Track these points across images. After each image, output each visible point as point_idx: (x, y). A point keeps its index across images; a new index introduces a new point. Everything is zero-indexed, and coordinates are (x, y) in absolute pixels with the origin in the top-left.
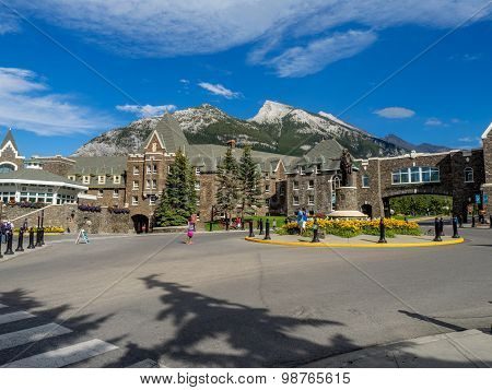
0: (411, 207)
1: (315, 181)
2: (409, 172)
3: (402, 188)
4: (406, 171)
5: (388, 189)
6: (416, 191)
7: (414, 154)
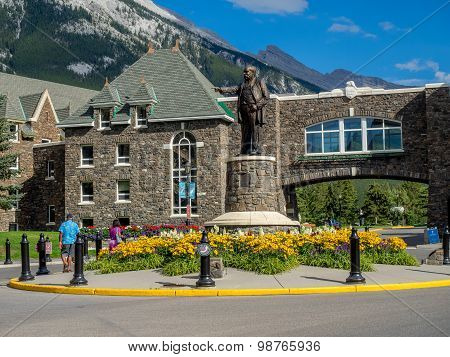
0: (329, 208)
1: (133, 146)
2: (342, 129)
3: (327, 164)
4: (336, 126)
5: (295, 166)
6: (354, 171)
7: (353, 90)
